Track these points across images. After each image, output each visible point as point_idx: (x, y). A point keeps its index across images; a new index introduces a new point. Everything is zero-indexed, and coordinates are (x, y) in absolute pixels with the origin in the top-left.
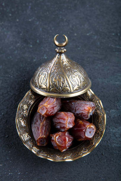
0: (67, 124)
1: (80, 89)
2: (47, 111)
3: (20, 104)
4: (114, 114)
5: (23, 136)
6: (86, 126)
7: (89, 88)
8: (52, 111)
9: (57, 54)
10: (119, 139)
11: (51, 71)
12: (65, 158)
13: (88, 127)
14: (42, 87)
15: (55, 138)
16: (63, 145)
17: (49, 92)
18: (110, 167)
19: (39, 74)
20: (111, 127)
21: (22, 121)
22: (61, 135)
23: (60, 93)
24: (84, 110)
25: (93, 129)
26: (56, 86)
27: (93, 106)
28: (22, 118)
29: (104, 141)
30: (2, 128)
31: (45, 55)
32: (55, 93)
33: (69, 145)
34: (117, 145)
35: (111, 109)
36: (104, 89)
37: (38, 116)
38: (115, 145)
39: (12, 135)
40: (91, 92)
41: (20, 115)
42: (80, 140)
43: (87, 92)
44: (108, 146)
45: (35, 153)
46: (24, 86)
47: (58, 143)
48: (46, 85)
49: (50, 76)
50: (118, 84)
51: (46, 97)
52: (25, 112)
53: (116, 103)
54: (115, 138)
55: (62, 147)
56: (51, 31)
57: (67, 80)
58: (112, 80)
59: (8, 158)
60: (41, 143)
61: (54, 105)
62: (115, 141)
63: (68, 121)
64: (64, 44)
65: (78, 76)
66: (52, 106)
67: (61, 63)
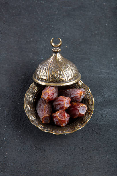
0: (66, 104)
1: (72, 79)
2: (49, 96)
3: (26, 93)
4: (100, 99)
5: (30, 117)
6: (80, 105)
7: (79, 79)
8: (53, 96)
9: (53, 53)
10: (105, 118)
11: (50, 66)
12: (65, 131)
13: (81, 106)
14: (43, 79)
15: (57, 114)
16: (63, 120)
17: (49, 82)
18: (99, 139)
19: (41, 69)
20: (98, 109)
21: (28, 106)
22: (61, 112)
23: (57, 83)
24: (78, 94)
25: (85, 107)
26: (54, 77)
27: (84, 90)
28: (29, 104)
29: (94, 120)
30: (12, 114)
31: (42, 57)
32: (54, 82)
33: (67, 120)
34: (104, 123)
35: (98, 95)
36: (91, 81)
37: (41, 102)
38: (102, 122)
39: (20, 119)
40: (81, 83)
41: (27, 102)
42: (75, 117)
43: (78, 82)
44: (97, 124)
45: (41, 129)
46: (27, 81)
47: (59, 118)
48: (46, 77)
49: (49, 70)
50: (102, 77)
51: (47, 86)
52: (30, 99)
53: (101, 91)
54: (102, 117)
55: (63, 121)
56: (45, 38)
57: (62, 72)
58: (96, 74)
59: (19, 137)
60: (45, 121)
61: (53, 91)
62: (102, 120)
63: (66, 102)
64: (59, 45)
65: (70, 70)
66: (52, 92)
67: (57, 59)
